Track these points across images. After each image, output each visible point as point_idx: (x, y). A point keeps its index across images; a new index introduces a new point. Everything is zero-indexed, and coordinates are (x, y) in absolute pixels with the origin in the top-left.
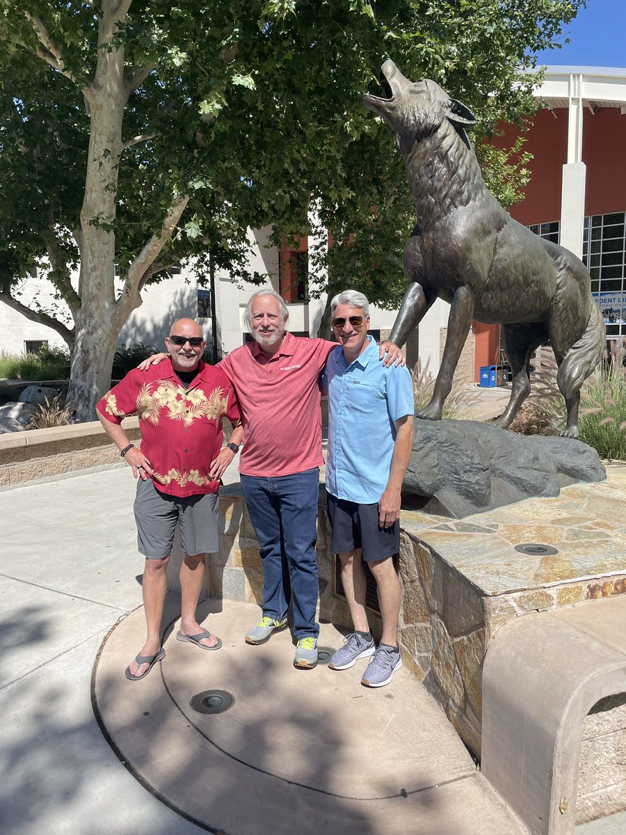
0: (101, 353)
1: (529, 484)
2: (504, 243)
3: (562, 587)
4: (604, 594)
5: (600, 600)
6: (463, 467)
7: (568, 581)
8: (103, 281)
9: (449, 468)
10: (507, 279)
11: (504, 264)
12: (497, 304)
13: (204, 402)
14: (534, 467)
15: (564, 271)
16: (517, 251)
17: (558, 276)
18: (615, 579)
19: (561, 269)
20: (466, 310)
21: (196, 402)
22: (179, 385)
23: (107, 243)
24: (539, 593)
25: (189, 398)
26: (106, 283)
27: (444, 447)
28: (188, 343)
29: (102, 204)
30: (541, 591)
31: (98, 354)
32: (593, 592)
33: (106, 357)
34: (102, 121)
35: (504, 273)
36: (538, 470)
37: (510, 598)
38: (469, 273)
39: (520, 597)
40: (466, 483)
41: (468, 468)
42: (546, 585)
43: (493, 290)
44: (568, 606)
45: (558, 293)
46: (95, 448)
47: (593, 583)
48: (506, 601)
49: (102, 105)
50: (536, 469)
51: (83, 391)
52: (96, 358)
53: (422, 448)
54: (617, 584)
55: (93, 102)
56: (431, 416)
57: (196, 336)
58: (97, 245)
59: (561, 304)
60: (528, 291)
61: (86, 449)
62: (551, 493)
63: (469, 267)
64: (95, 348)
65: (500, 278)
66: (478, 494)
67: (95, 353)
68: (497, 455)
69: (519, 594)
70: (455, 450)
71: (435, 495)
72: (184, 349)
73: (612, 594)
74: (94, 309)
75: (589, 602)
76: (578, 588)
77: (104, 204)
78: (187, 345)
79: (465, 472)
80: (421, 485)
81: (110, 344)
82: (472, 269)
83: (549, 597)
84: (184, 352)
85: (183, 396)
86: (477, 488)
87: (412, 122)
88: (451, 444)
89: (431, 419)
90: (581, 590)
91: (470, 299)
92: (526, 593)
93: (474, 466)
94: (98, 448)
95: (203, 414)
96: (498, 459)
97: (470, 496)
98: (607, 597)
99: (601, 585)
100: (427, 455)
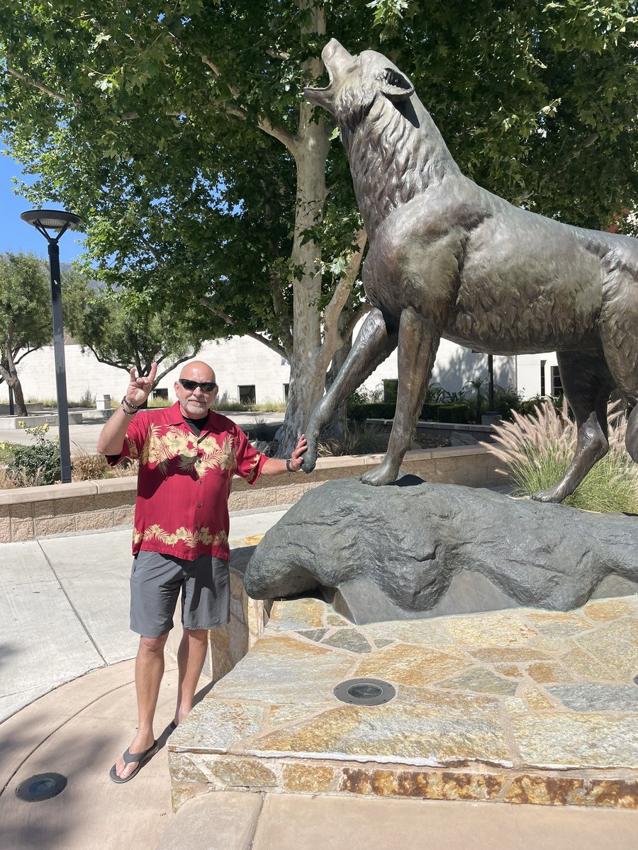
0: (307, 395)
1: (521, 587)
2: (482, 244)
3: (294, 762)
4: (376, 790)
5: (368, 798)
6: (388, 552)
7: (302, 754)
8: (309, 326)
9: (372, 552)
10: (489, 293)
11: (482, 273)
12: (485, 328)
13: (217, 450)
14: (537, 563)
15: (616, 273)
16: (503, 253)
17: (605, 280)
18: (399, 771)
19: (612, 270)
20: (413, 340)
21: (208, 450)
22: (190, 433)
23: (311, 288)
24: (249, 763)
25: (201, 446)
26: (311, 327)
27: (368, 522)
28: (198, 388)
29: (306, 251)
30: (252, 760)
31: (305, 396)
32: (354, 781)
33: (312, 399)
34: (304, 171)
35: (483, 286)
36: (543, 567)
37: (199, 760)
38: (408, 292)
39: (216, 763)
40: (390, 576)
41: (394, 554)
42: (258, 753)
43: (472, 310)
44: (306, 795)
45: (606, 306)
46: (272, 488)
47: (354, 768)
48: (191, 763)
49: (303, 156)
50: (539, 566)
51: (292, 432)
52: (303, 400)
53: (335, 522)
54: (402, 779)
55: (297, 154)
56: (373, 480)
57: (208, 382)
58: (302, 291)
59: (613, 322)
60: (535, 307)
61: (263, 489)
62: (556, 604)
63: (405, 282)
64: (302, 390)
65: (478, 293)
66: (402, 592)
67: (302, 395)
68: (480, 538)
69: (215, 757)
70: (382, 528)
71: (339, 587)
72: (195, 395)
73: (394, 792)
74: (301, 352)
75: (347, 797)
76: (325, 770)
77: (308, 250)
78: (197, 391)
79: (391, 559)
80: (319, 571)
81: (316, 386)
82: (410, 285)
83: (267, 773)
84: (196, 398)
85: (195, 444)
86: (402, 584)
87: (340, 108)
88: (378, 520)
89: (372, 484)
90: (330, 774)
91: (415, 325)
92: (227, 759)
93: (402, 552)
94: (275, 488)
95: (216, 464)
96: (480, 544)
97: (394, 594)
98: (382, 795)
99: (371, 773)
100: (341, 532)
